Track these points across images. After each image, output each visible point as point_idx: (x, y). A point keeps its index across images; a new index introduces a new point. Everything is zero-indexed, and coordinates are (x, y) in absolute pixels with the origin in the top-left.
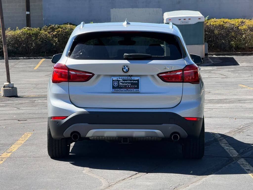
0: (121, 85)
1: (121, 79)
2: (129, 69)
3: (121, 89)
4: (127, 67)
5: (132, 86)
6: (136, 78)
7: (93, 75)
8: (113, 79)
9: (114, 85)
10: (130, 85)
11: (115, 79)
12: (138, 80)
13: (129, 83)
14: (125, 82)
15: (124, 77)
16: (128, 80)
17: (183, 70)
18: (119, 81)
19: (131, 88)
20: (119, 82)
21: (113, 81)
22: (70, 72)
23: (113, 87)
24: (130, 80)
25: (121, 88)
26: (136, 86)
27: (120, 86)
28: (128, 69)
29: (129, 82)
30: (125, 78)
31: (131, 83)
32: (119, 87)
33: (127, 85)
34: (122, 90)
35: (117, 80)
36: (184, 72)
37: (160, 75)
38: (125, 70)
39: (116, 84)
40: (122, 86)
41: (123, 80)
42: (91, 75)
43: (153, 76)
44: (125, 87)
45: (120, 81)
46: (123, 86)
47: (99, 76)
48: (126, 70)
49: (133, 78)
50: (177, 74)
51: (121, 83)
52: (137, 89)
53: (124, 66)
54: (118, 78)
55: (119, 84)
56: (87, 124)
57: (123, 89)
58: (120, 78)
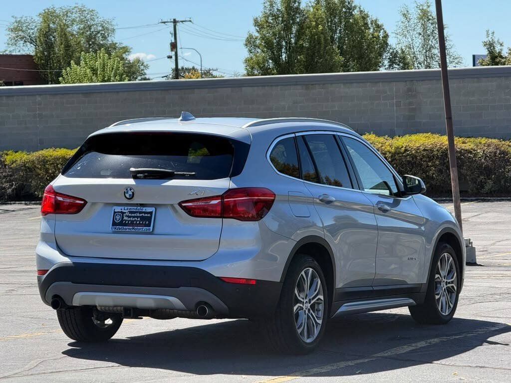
0: (126, 220)
1: (127, 211)
2: (133, 193)
3: (125, 227)
4: (131, 190)
5: (141, 222)
6: (149, 210)
7: (86, 202)
8: (115, 211)
9: (116, 219)
10: (138, 221)
11: (118, 209)
12: (151, 213)
13: (137, 217)
14: (133, 215)
15: (131, 208)
16: (137, 212)
17: (221, 197)
18: (123, 213)
19: (139, 225)
20: (123, 216)
21: (115, 212)
22: (57, 197)
23: (114, 224)
24: (140, 213)
25: (125, 225)
26: (147, 223)
27: (124, 222)
28: (131, 193)
29: (138, 215)
30: (134, 209)
31: (140, 217)
32: (122, 223)
33: (135, 220)
34: (126, 229)
35: (122, 212)
36: (225, 200)
37: (184, 205)
38: (127, 196)
39: (118, 217)
40: (127, 222)
41: (131, 212)
42: (82, 202)
43: (172, 205)
44: (132, 224)
45: (125, 213)
46: (129, 222)
47: (94, 204)
48: (130, 195)
49: (144, 209)
50: (211, 203)
51: (126, 216)
52: (148, 228)
53: (127, 189)
54: (123, 208)
55: (123, 218)
56: (70, 283)
57: (127, 227)
58: (126, 208)
